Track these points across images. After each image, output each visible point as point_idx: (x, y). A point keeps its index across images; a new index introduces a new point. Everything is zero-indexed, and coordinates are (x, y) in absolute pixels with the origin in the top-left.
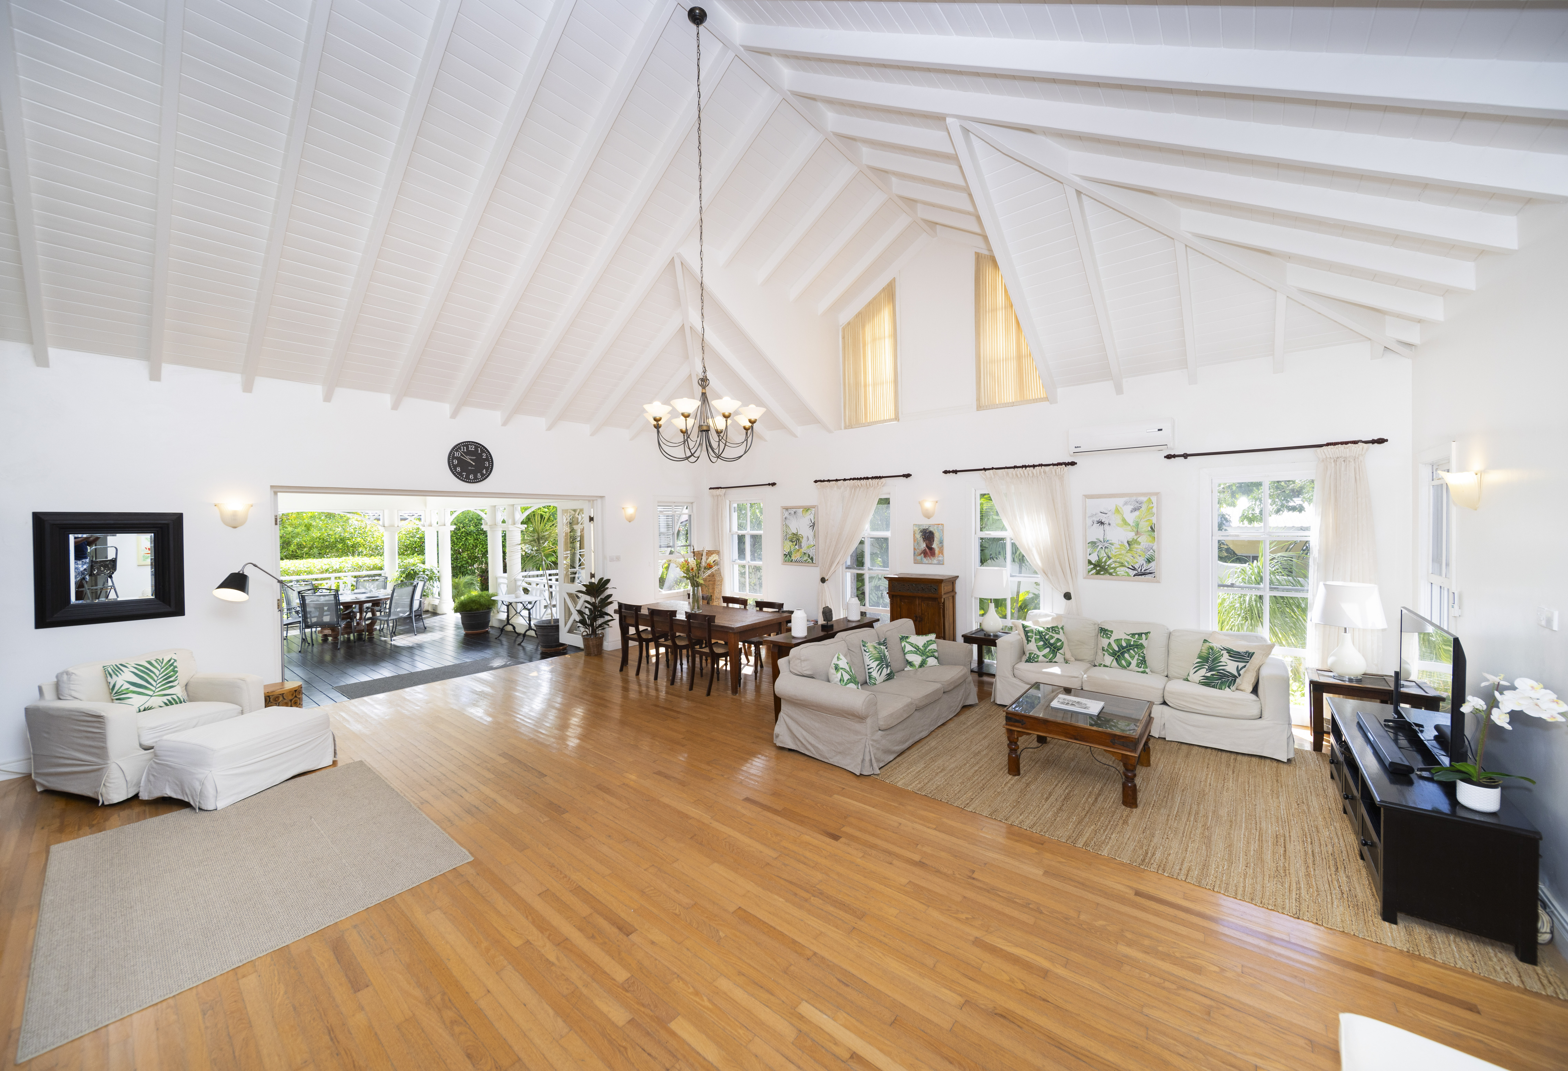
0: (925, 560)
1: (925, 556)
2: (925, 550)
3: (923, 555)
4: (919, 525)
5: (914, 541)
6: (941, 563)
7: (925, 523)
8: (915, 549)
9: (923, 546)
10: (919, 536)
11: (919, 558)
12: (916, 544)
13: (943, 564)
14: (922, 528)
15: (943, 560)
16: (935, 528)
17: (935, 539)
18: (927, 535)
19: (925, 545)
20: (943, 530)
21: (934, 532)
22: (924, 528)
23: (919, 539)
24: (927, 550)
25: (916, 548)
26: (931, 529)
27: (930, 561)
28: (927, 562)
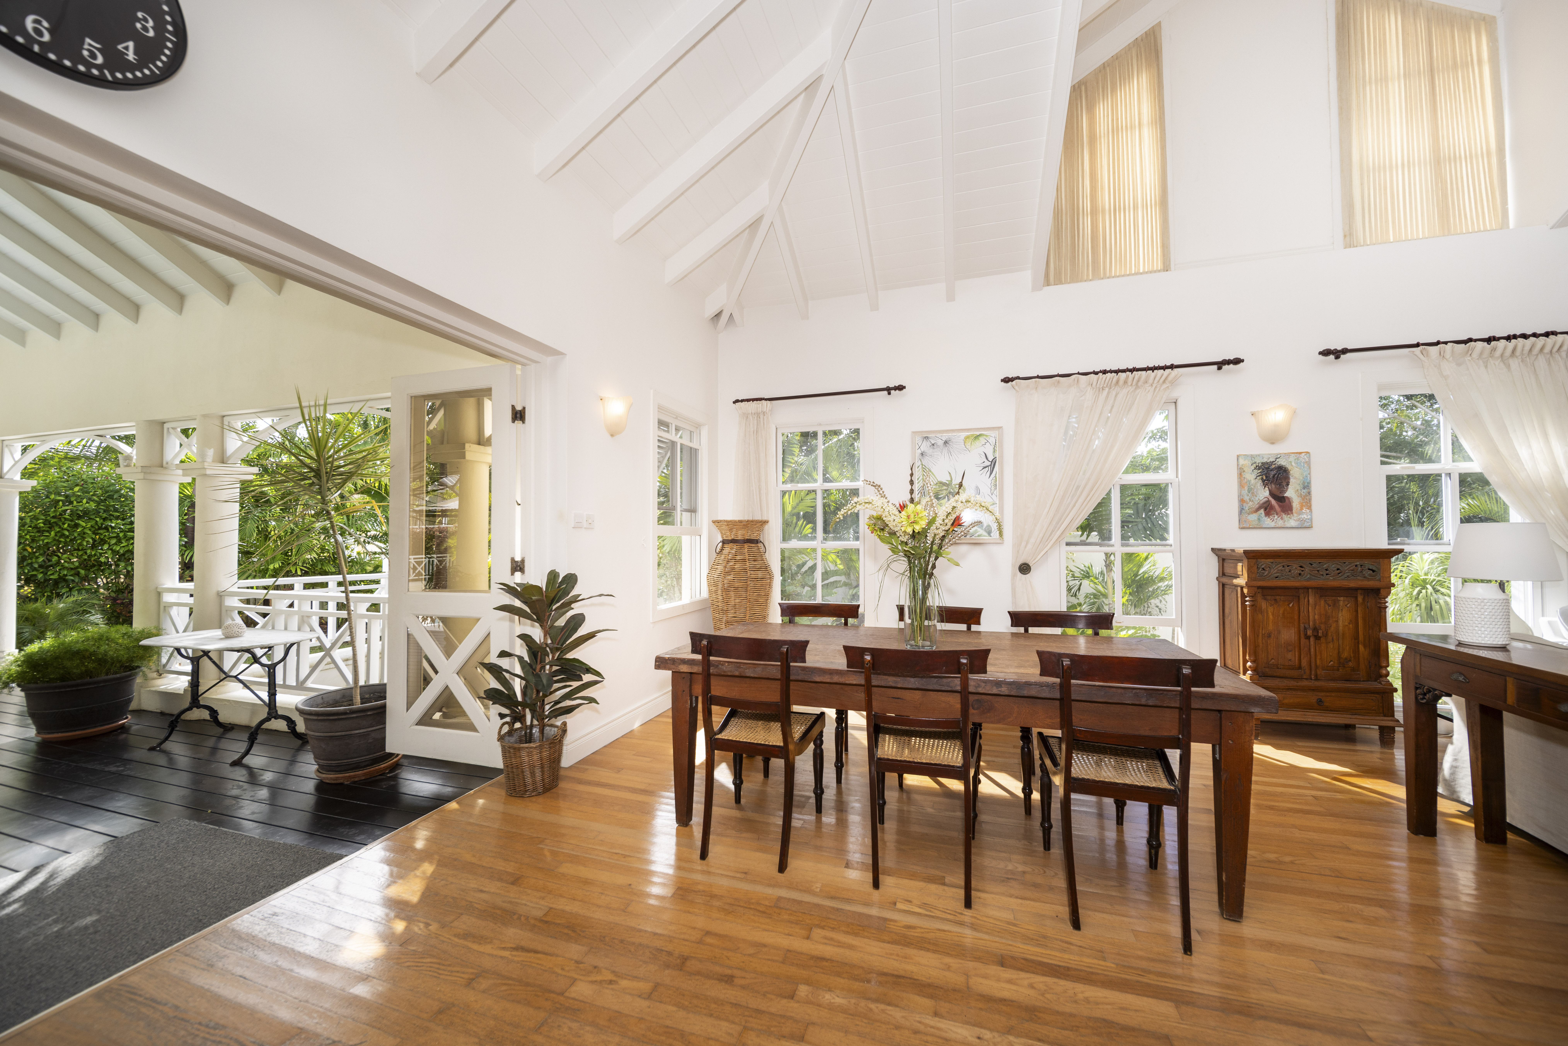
0: (1268, 521)
1: (1268, 514)
2: (1268, 501)
3: (1262, 511)
4: (1252, 456)
5: (1241, 485)
6: (1305, 526)
7: (1267, 452)
8: (1242, 501)
9: (1264, 494)
10: (1251, 476)
11: (1253, 517)
12: (1245, 491)
13: (1310, 527)
14: (1259, 461)
15: (1311, 520)
16: (1292, 459)
17: (1292, 480)
18: (1273, 473)
19: (1266, 493)
20: (1308, 464)
21: (1289, 468)
22: (1265, 460)
23: (1253, 481)
24: (1273, 502)
25: (1246, 498)
26: (1282, 462)
27: (1280, 523)
28: (1273, 524)
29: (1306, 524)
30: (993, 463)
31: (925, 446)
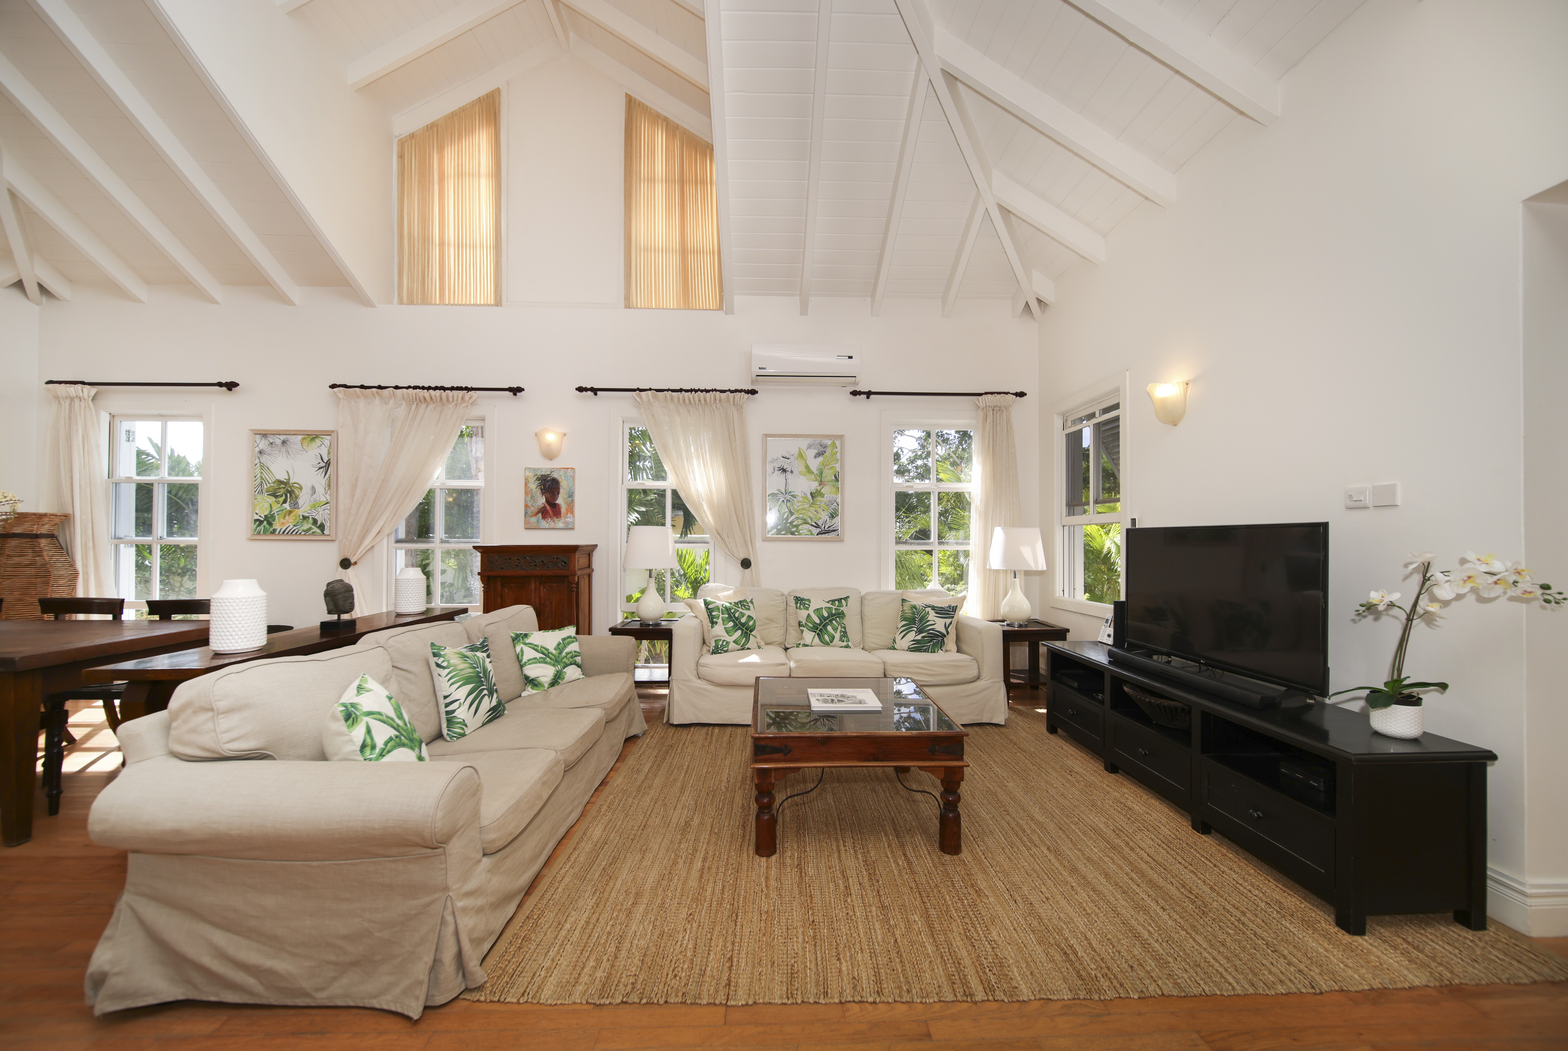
0: (544, 523)
1: (544, 517)
2: (545, 507)
3: (540, 515)
4: (534, 469)
5: (526, 493)
6: (570, 528)
7: (545, 466)
8: (526, 506)
9: (541, 501)
10: (534, 486)
11: (534, 520)
12: (529, 498)
13: (572, 529)
14: (539, 473)
15: (573, 523)
16: (562, 473)
17: (561, 490)
18: (548, 484)
19: (544, 500)
20: (573, 477)
21: (560, 480)
22: (543, 473)
23: (534, 490)
24: (548, 507)
25: (530, 504)
26: (555, 475)
27: (552, 525)
28: (547, 526)
29: (570, 526)
30: (328, 464)
31: (263, 444)
